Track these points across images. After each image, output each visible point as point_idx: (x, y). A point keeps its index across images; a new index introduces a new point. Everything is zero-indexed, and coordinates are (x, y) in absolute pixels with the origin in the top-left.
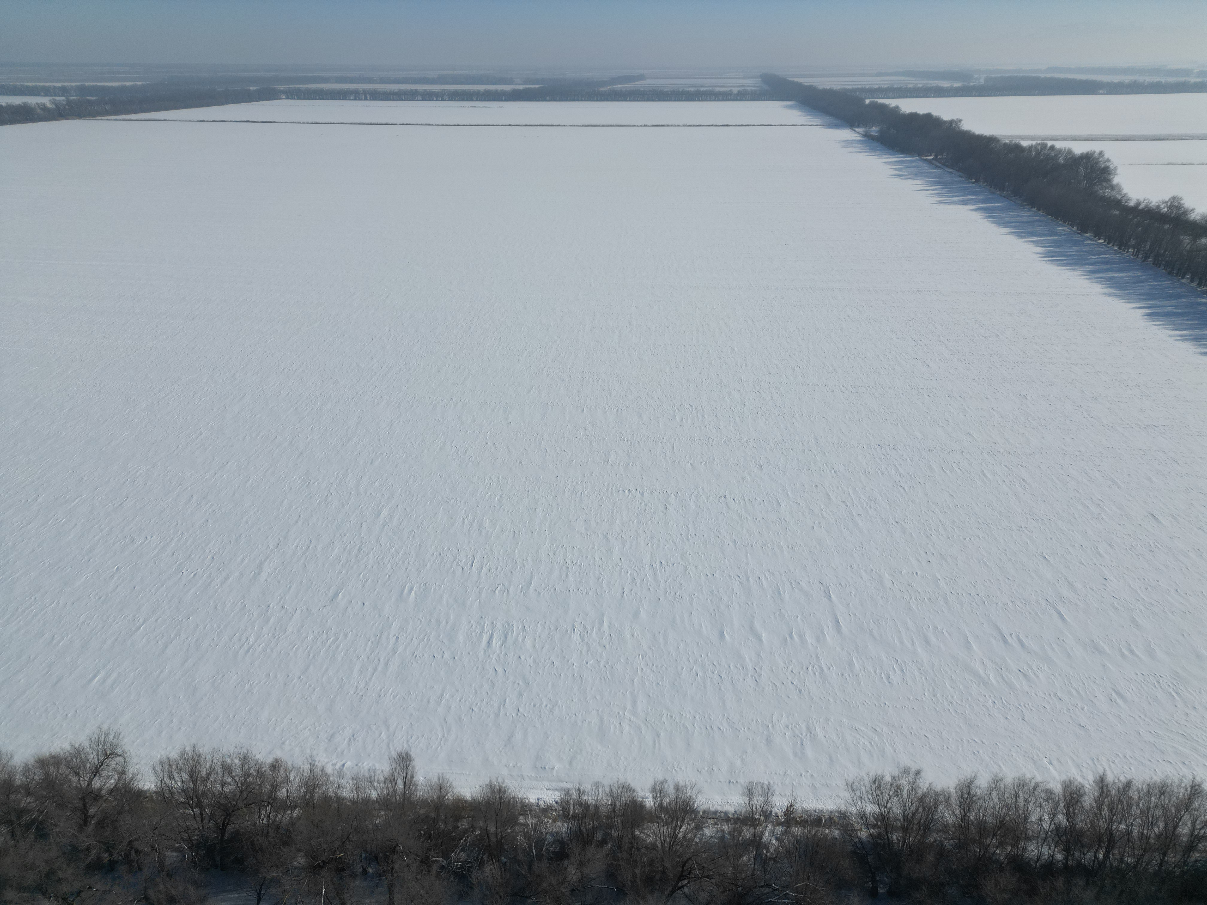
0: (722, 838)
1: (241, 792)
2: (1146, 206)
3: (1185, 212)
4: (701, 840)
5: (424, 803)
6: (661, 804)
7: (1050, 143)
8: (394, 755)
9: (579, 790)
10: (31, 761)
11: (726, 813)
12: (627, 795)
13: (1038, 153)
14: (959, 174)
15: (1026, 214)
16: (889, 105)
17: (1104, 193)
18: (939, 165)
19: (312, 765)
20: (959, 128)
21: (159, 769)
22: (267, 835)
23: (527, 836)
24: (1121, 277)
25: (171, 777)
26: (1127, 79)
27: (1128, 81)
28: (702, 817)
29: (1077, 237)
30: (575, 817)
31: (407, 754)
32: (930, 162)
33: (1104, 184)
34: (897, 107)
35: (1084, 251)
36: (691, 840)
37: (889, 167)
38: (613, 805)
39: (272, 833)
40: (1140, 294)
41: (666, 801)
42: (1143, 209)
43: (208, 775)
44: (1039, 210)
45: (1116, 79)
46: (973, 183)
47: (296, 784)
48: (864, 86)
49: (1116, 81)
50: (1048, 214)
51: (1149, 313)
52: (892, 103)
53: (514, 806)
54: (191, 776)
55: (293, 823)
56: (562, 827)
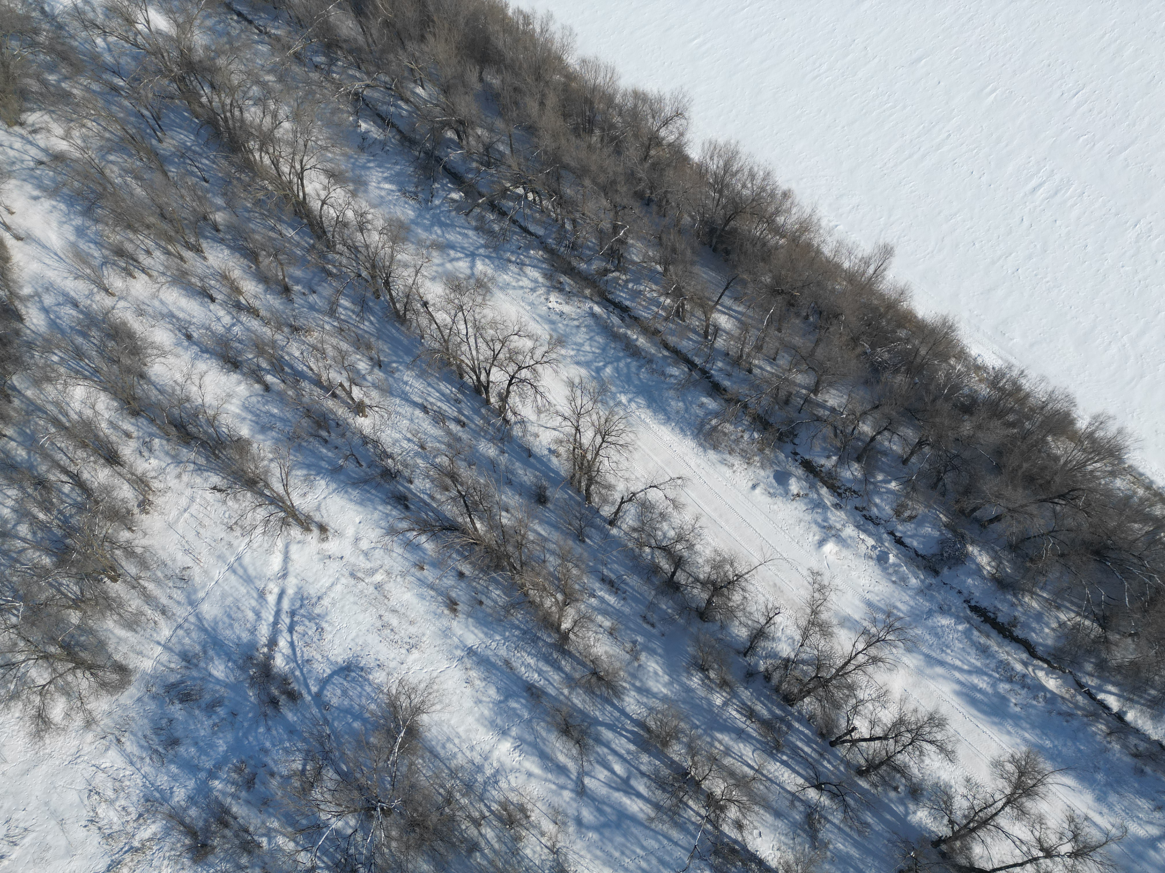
0: (1128, 498)
1: (753, 200)
4: (1106, 484)
5: (881, 296)
6: (1092, 433)
8: (881, 243)
9: (1022, 372)
10: (630, 90)
11: (1152, 482)
12: (1065, 404)
19: (813, 211)
21: (707, 145)
22: (754, 245)
23: (948, 376)
25: (712, 158)
28: (1124, 469)
30: (1002, 390)
31: (892, 248)
36: (1098, 478)
38: (1045, 404)
39: (759, 245)
41: (1099, 434)
43: (737, 172)
47: (794, 218)
53: (954, 347)
54: (725, 166)
55: (777, 247)
56: (984, 390)
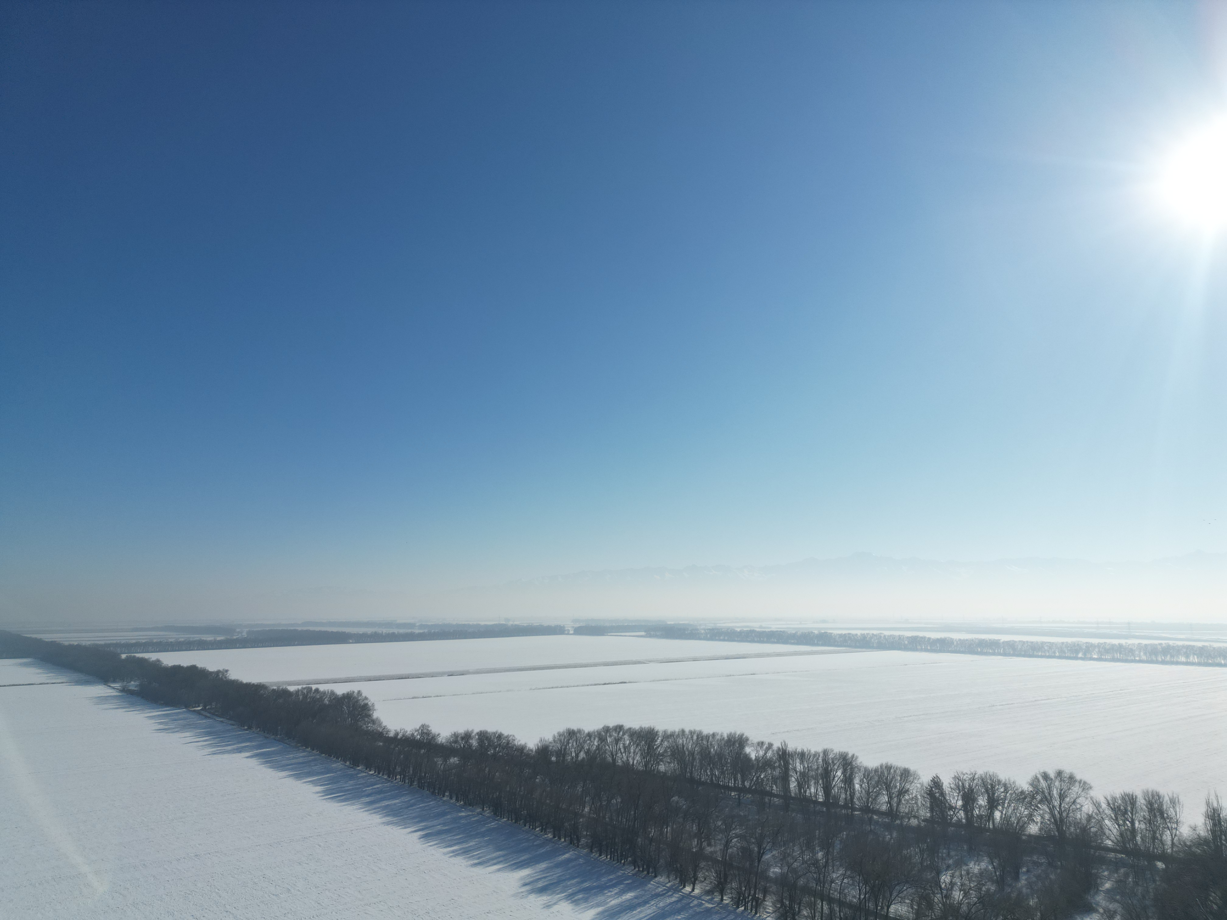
2: (403, 735)
3: (434, 737)
7: (314, 687)
13: (305, 696)
14: (231, 722)
15: (301, 755)
16: (149, 658)
17: (367, 727)
18: (208, 715)
20: (226, 677)
24: (395, 804)
26: (369, 630)
27: (370, 632)
29: (351, 772)
32: (198, 713)
33: (366, 719)
34: (158, 661)
35: (360, 784)
37: (153, 721)
40: (414, 818)
42: (401, 738)
44: (313, 750)
45: (361, 630)
46: (246, 730)
48: (118, 641)
49: (361, 633)
50: (322, 753)
51: (423, 835)
52: (152, 656)
